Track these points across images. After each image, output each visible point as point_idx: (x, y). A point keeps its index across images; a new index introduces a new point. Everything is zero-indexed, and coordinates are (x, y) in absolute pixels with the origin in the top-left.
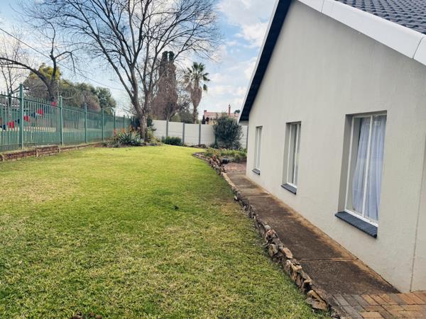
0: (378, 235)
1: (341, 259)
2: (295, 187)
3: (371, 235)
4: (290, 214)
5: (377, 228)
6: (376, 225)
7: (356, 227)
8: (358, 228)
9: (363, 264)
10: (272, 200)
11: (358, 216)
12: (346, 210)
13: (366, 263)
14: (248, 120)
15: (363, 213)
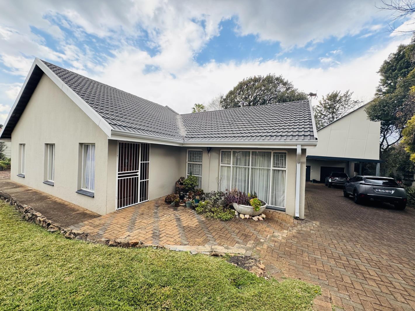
0: (95, 196)
1: (78, 212)
2: (53, 182)
3: (92, 197)
4: (49, 198)
5: (94, 193)
6: (93, 192)
7: (85, 195)
8: (86, 195)
9: (89, 211)
10: (36, 193)
11: (87, 190)
12: (82, 189)
13: (90, 210)
14: (11, 138)
15: (89, 188)
